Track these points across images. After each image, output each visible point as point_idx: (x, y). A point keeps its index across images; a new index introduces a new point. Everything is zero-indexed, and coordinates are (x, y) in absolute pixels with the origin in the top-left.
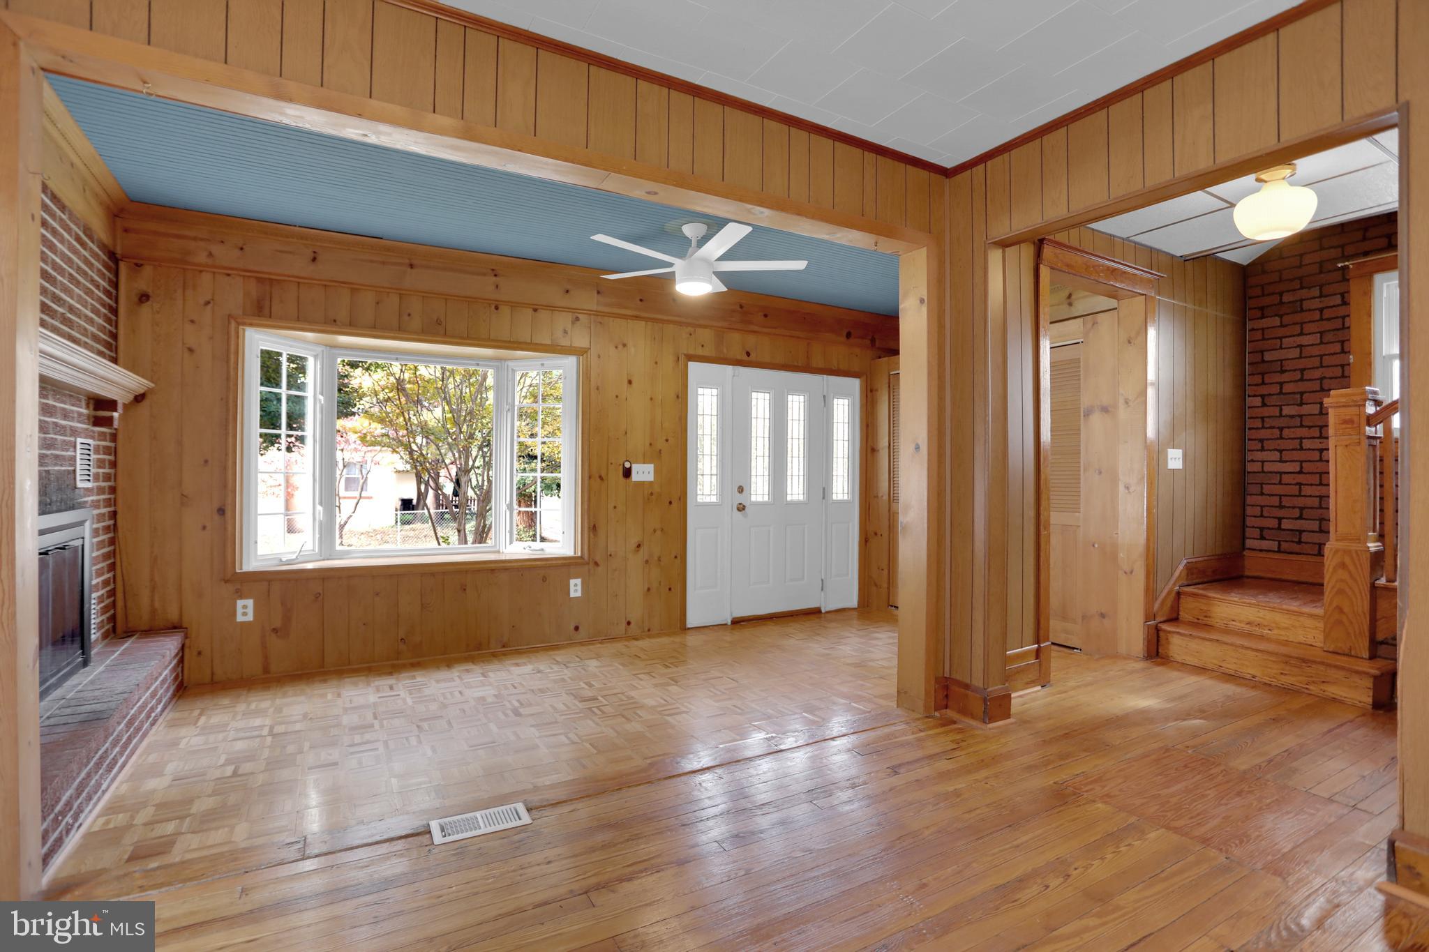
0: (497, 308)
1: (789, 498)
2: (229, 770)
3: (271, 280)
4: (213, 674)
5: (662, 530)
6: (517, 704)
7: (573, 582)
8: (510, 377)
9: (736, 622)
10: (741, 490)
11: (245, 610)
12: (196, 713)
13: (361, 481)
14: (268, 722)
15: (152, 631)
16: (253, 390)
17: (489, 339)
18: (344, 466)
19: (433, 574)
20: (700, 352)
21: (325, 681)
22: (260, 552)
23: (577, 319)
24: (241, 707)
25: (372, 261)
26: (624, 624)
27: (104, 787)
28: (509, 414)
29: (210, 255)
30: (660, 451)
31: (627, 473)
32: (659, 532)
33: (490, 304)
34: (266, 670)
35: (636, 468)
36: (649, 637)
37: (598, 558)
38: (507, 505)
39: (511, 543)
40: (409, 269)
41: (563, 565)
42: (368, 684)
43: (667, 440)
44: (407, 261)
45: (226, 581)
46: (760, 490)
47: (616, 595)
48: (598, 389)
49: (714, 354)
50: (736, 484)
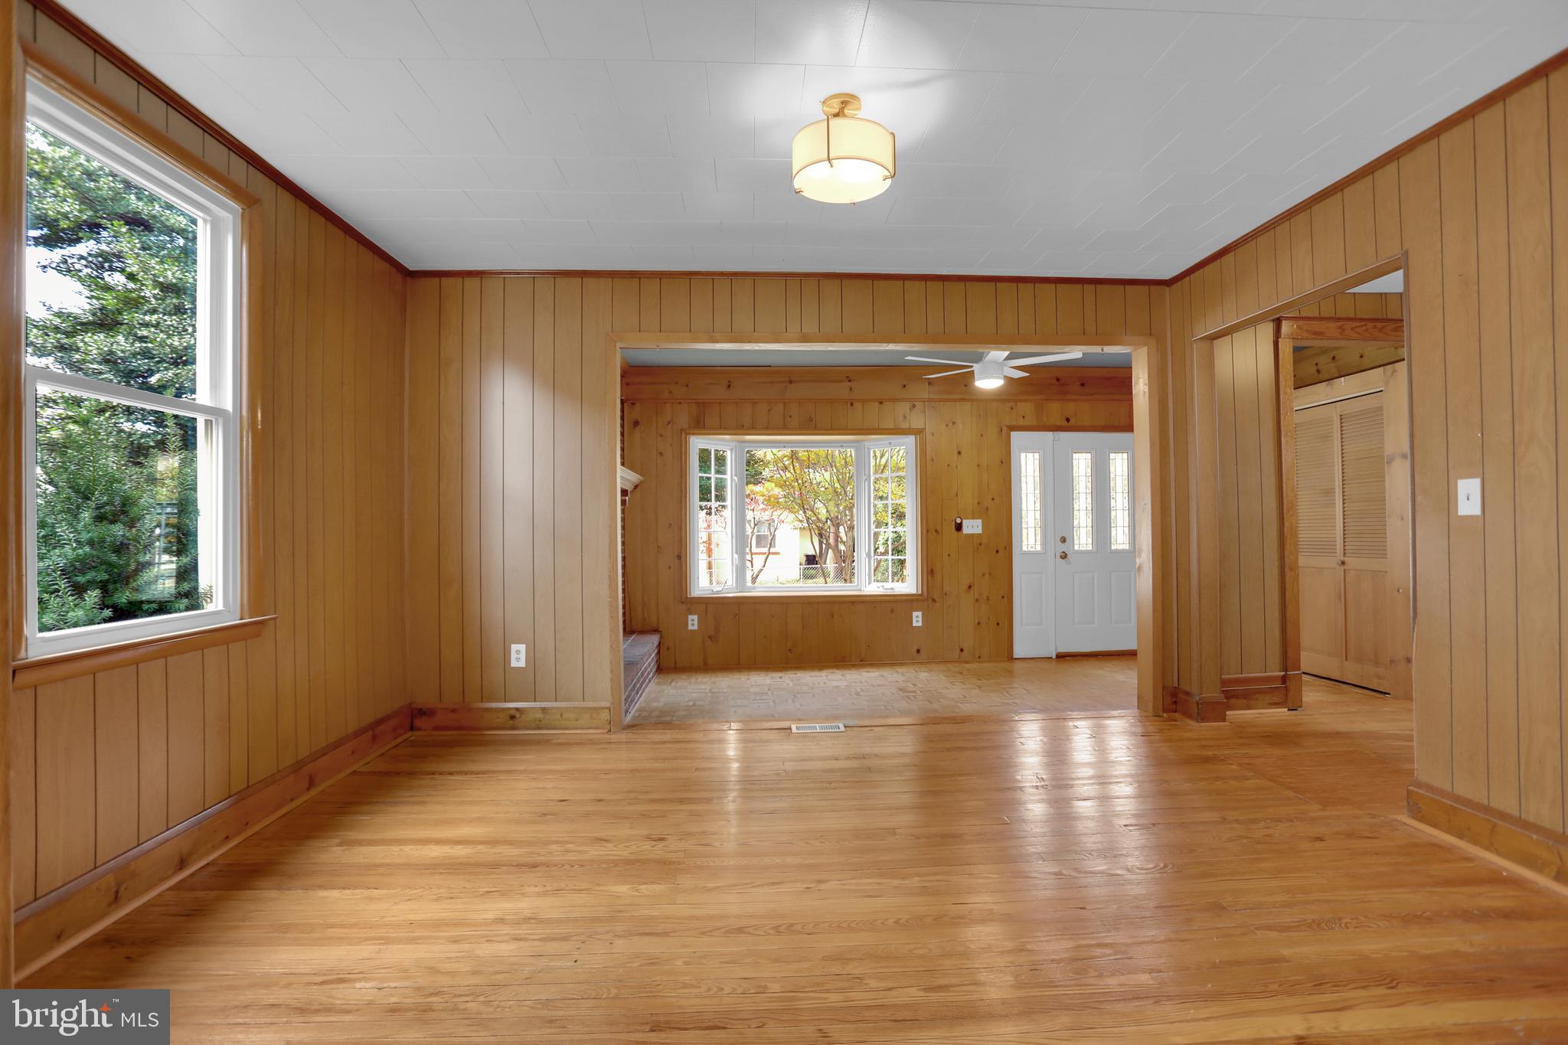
0: (852, 404)
1: (1114, 547)
2: (691, 703)
3: (704, 403)
4: (675, 662)
5: (990, 574)
6: (859, 690)
7: (915, 614)
8: (866, 453)
9: (1061, 657)
10: (1063, 540)
11: (693, 622)
12: (670, 680)
13: (770, 538)
14: (709, 687)
15: (643, 632)
16: (695, 475)
17: (847, 429)
18: (755, 525)
19: (809, 603)
20: (1021, 422)
21: (740, 672)
22: (701, 585)
23: (914, 406)
24: (693, 680)
25: (765, 383)
26: (958, 650)
27: (636, 700)
28: (866, 484)
29: (670, 392)
30: (987, 508)
31: (959, 527)
32: (987, 576)
33: (847, 402)
34: (705, 663)
35: (965, 523)
36: (980, 662)
37: (935, 597)
38: (866, 554)
39: (869, 584)
40: (789, 384)
41: (906, 601)
42: (767, 675)
43: (993, 499)
44: (788, 379)
45: (682, 603)
46: (1083, 540)
47: (951, 627)
48: (932, 460)
49: (1034, 423)
50: (1060, 536)
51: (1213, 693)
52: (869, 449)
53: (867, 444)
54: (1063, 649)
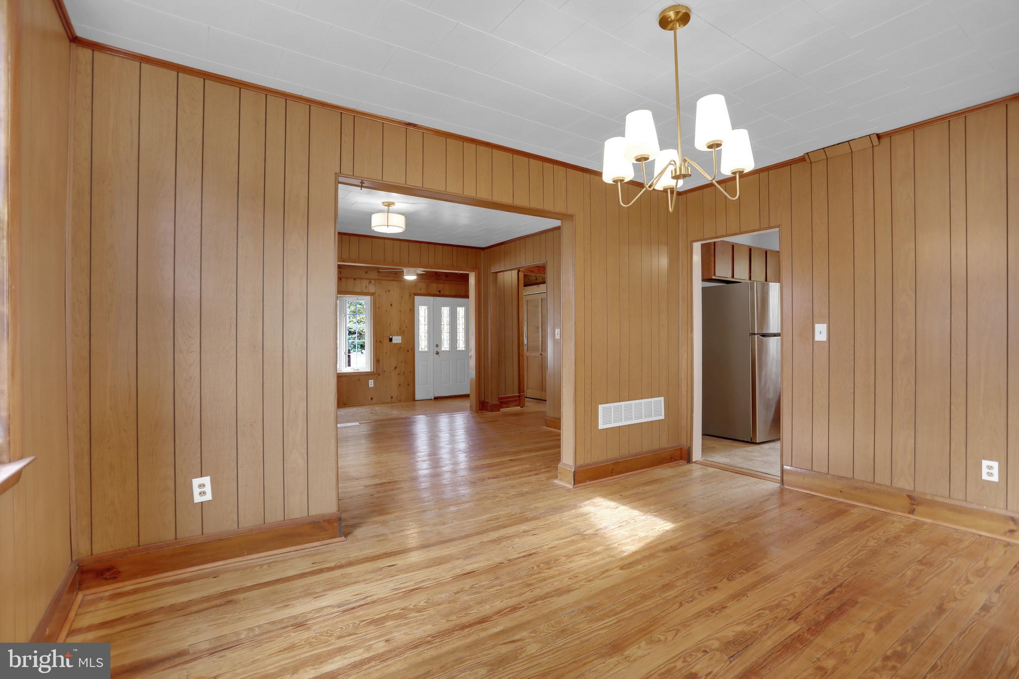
1: (459, 349)
5: (405, 362)
7: (370, 381)
8: (345, 303)
9: (436, 398)
10: (437, 346)
20: (420, 292)
23: (371, 282)
26: (390, 398)
30: (404, 331)
31: (391, 340)
32: (403, 362)
35: (394, 338)
36: (400, 402)
37: (380, 373)
38: (344, 353)
39: (346, 367)
41: (365, 375)
43: (406, 327)
46: (446, 346)
47: (387, 387)
48: (379, 308)
49: (425, 293)
50: (435, 343)
51: (496, 402)
52: (346, 301)
53: (345, 298)
54: (437, 395)
